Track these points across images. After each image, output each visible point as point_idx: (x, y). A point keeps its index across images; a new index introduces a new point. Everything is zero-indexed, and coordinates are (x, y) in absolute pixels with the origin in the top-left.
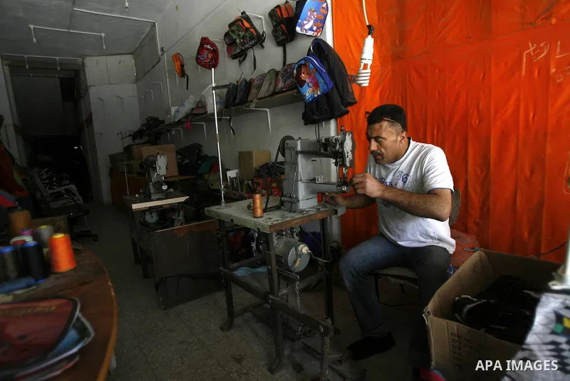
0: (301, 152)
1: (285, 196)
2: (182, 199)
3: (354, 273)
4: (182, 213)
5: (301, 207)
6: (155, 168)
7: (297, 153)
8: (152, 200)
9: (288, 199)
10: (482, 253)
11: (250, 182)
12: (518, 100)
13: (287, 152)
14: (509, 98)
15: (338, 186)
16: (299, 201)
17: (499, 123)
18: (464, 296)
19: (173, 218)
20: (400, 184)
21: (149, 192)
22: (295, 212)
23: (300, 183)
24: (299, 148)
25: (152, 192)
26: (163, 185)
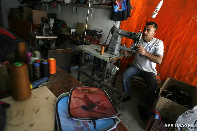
0: (121, 34)
1: (109, 48)
2: (55, 37)
3: (127, 77)
4: (54, 43)
5: (115, 53)
6: (49, 24)
7: (119, 34)
8: (44, 36)
9: (111, 50)
10: (170, 78)
11: (81, 35)
12: (185, 32)
13: (114, 33)
14: (182, 30)
15: (132, 49)
16: (115, 51)
17: (176, 38)
18: (166, 91)
19: (51, 44)
20: (148, 50)
21: (43, 32)
22: (113, 54)
23: (117, 45)
24: (120, 33)
25: (44, 32)
26: (51, 31)
